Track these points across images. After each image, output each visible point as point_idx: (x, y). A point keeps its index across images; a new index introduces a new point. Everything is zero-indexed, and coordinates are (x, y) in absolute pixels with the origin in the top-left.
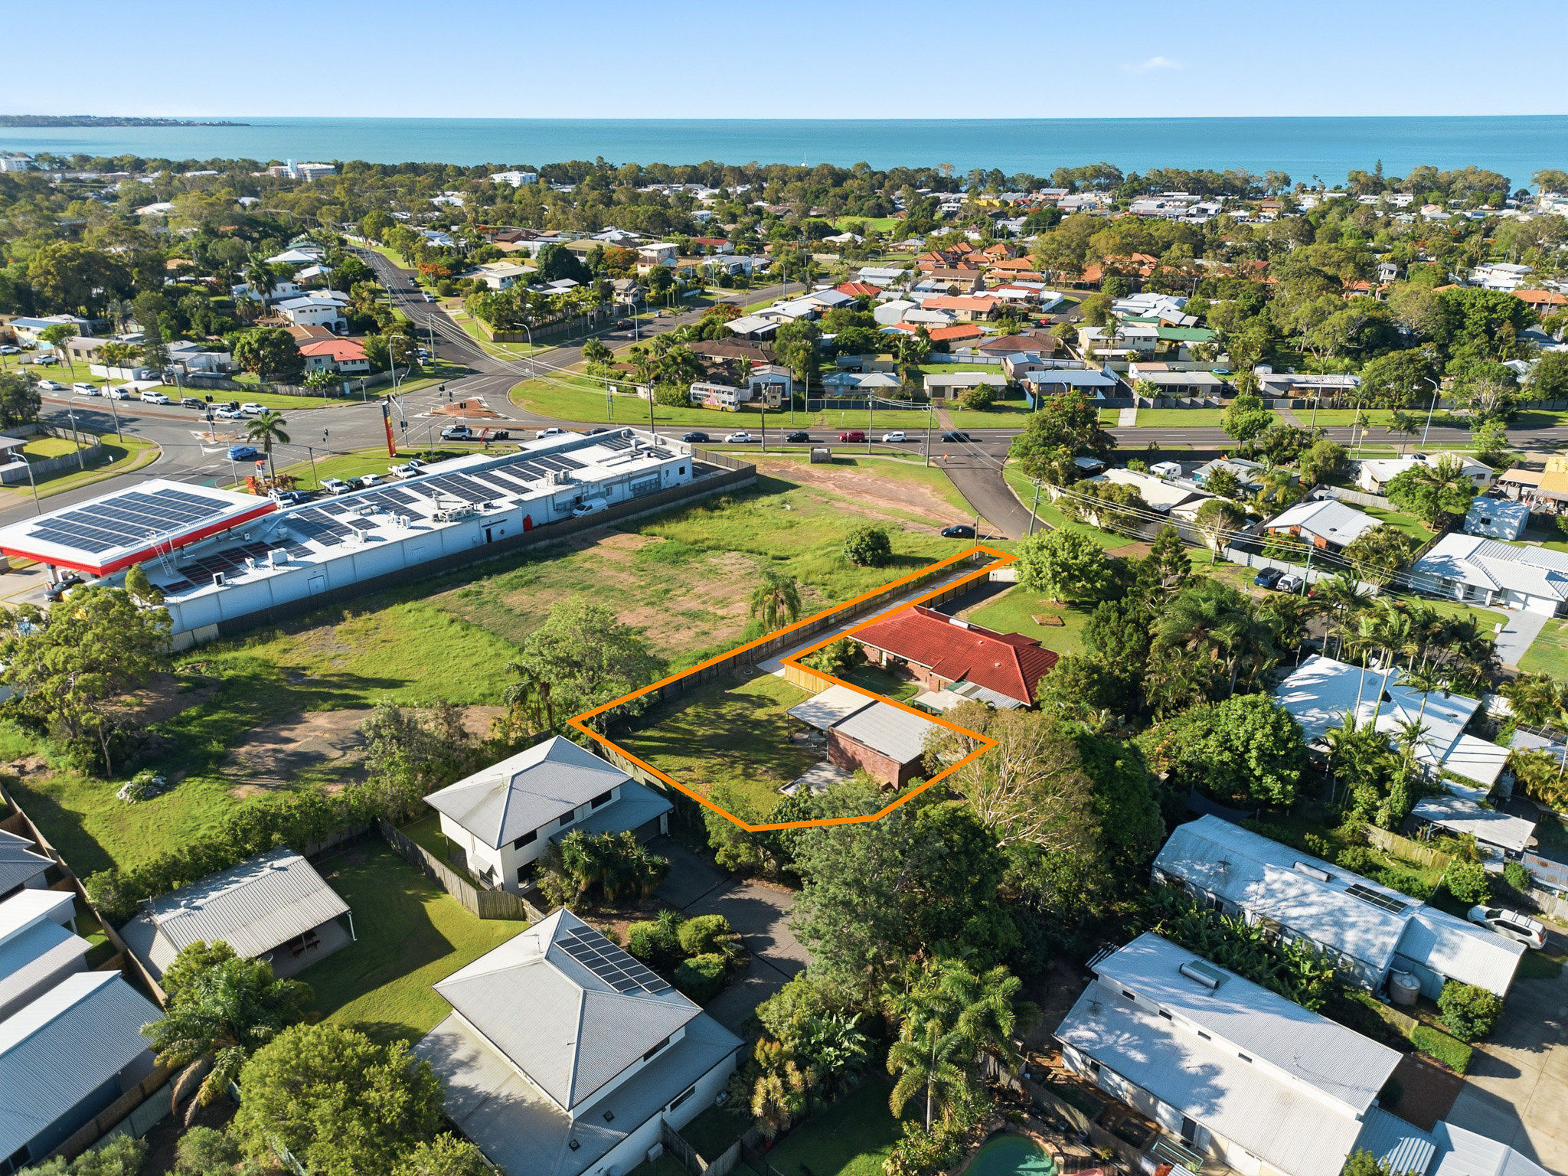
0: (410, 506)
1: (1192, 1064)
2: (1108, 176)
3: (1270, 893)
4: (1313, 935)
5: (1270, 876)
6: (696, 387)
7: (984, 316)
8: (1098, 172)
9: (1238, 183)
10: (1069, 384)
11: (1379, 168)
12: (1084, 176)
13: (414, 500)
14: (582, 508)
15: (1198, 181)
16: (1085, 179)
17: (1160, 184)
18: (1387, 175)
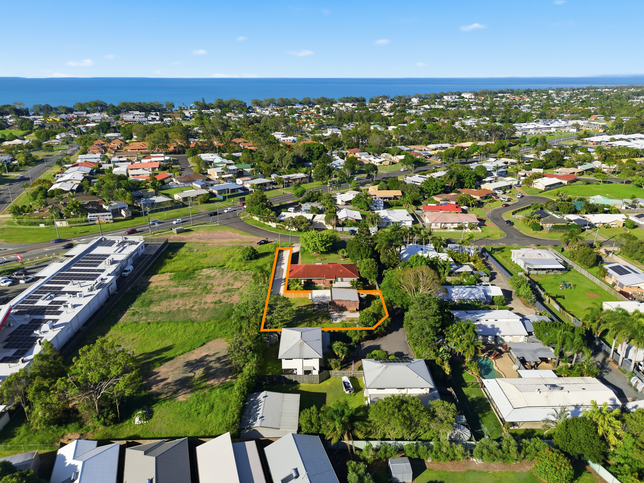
0: (63, 290)
1: (489, 327)
2: (101, 105)
3: (456, 294)
4: (471, 298)
5: (454, 291)
6: (90, 216)
7: (157, 169)
8: (97, 104)
9: (157, 107)
10: (228, 189)
11: (204, 100)
12: (90, 106)
13: (62, 288)
14: (126, 271)
15: (140, 106)
16: (92, 107)
17: (128, 108)
18: (207, 102)
